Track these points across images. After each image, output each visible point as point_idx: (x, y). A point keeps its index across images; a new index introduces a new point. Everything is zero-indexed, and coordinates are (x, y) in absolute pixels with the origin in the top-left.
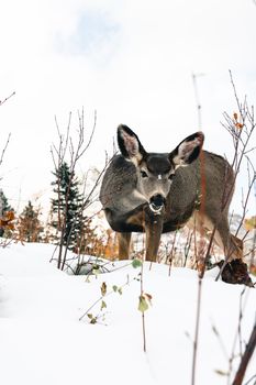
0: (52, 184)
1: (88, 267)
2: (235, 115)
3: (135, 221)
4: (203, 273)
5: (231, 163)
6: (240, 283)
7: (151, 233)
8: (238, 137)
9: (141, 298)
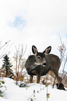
0: (3, 60)
1: (23, 85)
2: (61, 47)
3: (34, 72)
4: (53, 87)
5: (60, 59)
6: (62, 89)
7: (38, 76)
8: (62, 52)
9: (47, 95)
